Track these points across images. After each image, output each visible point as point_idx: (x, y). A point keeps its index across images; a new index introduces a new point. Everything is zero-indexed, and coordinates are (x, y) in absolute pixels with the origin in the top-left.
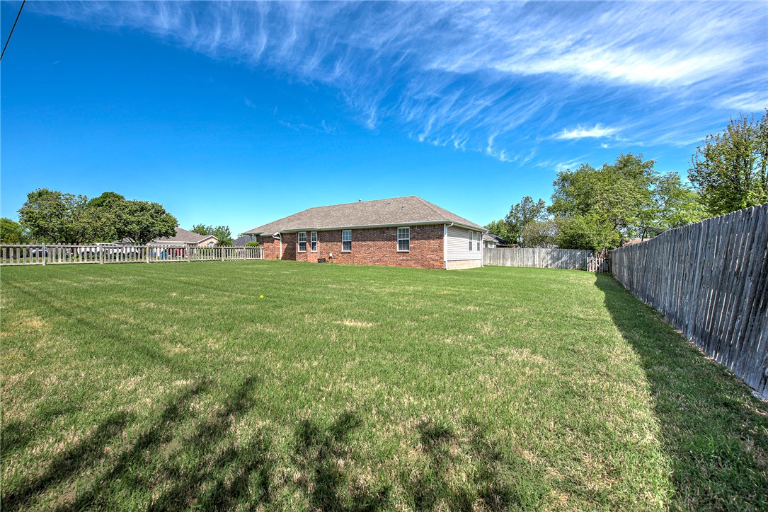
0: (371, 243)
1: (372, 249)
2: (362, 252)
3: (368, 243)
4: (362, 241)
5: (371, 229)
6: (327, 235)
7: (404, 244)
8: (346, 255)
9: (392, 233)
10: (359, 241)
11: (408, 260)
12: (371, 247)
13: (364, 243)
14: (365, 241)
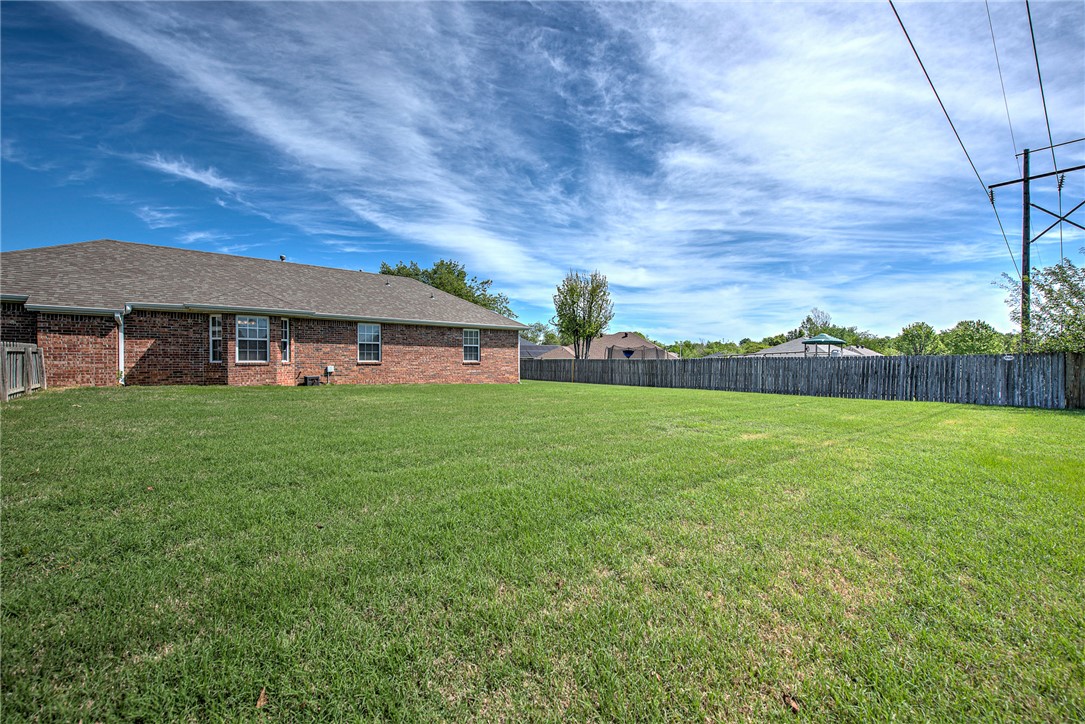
0: (421, 349)
1: (424, 359)
2: (404, 363)
3: (416, 348)
4: (403, 344)
5: (421, 326)
6: (319, 328)
7: (471, 352)
8: (367, 370)
9: (455, 335)
10: (398, 344)
11: (478, 374)
12: (421, 355)
13: (408, 349)
14: (410, 344)
